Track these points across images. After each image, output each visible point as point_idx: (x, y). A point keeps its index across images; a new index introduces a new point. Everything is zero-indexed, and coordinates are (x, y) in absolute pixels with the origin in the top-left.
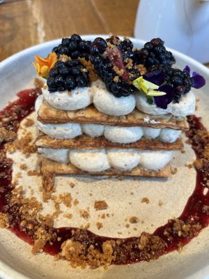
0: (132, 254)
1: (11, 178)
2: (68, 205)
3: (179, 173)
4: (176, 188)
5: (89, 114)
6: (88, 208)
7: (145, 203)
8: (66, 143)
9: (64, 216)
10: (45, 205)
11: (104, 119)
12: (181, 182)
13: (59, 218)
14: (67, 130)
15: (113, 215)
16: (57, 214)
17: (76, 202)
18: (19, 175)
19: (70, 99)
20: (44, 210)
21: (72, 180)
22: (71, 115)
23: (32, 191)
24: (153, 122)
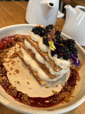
0: (6, 86)
1: (10, 48)
2: (12, 64)
3: (48, 89)
4: (40, 91)
5: (35, 44)
6: (14, 69)
7: (27, 84)
8: (25, 48)
9: (7, 64)
10: (8, 58)
11: (37, 48)
12: (44, 92)
13: (6, 63)
14: (28, 44)
15: (16, 76)
16: (7, 62)
17: (14, 65)
18: (13, 49)
19: (33, 36)
20: (6, 59)
21: (20, 60)
22: (31, 41)
23: (10, 54)
24: (48, 59)
